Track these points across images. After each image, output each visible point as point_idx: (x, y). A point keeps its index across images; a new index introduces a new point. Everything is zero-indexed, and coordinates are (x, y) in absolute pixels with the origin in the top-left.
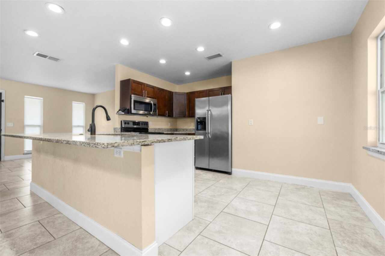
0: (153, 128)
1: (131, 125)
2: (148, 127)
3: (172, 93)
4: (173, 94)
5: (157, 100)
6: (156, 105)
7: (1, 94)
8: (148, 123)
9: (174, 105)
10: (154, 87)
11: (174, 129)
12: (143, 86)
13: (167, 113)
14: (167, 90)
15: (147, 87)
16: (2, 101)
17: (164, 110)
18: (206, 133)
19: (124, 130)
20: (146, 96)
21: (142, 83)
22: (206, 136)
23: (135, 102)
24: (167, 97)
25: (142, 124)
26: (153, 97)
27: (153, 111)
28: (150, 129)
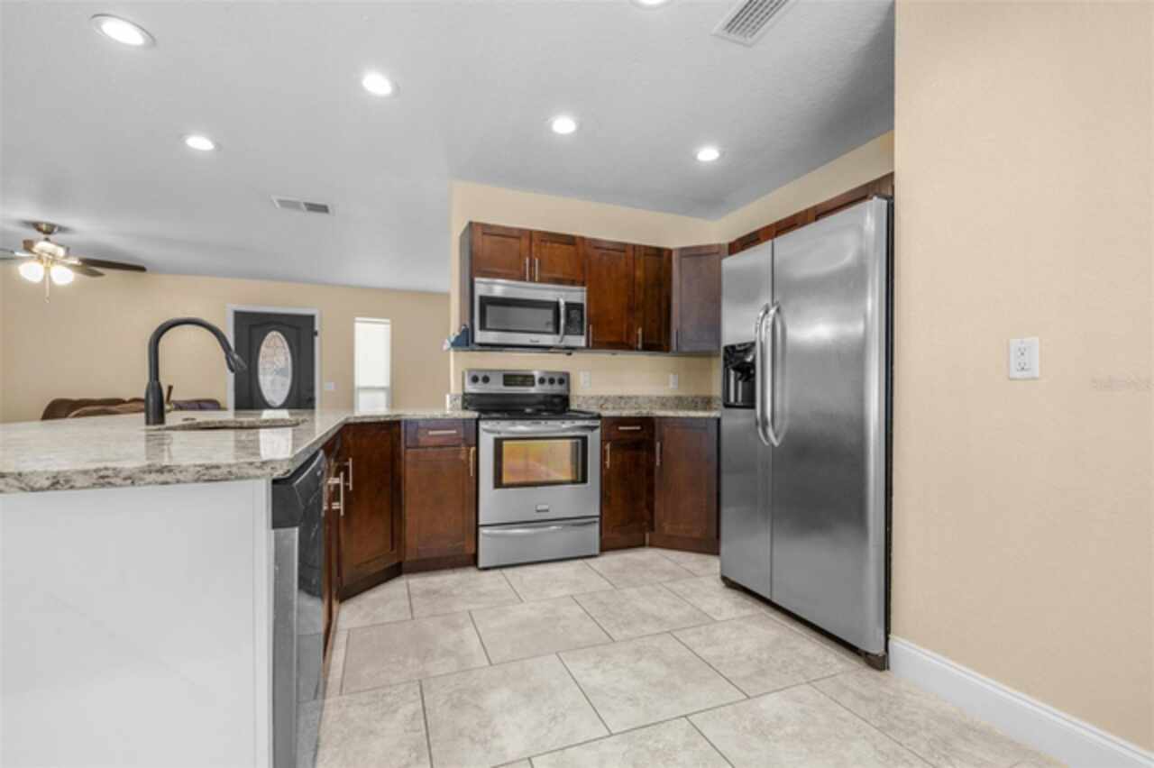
0: (593, 394)
1: (496, 387)
2: (569, 390)
3: (666, 254)
5: (585, 288)
6: (578, 307)
7: (311, 318)
8: (567, 375)
9: (675, 301)
10: (577, 240)
11: (696, 400)
12: (525, 242)
13: (637, 335)
14: (640, 246)
15: (543, 244)
16: (316, 333)
17: (625, 326)
18: (757, 423)
19: (469, 404)
20: (537, 279)
21: (521, 230)
22: (760, 439)
23: (487, 302)
24: (639, 273)
25: (542, 381)
26: (573, 278)
27: (566, 333)
28: (581, 399)
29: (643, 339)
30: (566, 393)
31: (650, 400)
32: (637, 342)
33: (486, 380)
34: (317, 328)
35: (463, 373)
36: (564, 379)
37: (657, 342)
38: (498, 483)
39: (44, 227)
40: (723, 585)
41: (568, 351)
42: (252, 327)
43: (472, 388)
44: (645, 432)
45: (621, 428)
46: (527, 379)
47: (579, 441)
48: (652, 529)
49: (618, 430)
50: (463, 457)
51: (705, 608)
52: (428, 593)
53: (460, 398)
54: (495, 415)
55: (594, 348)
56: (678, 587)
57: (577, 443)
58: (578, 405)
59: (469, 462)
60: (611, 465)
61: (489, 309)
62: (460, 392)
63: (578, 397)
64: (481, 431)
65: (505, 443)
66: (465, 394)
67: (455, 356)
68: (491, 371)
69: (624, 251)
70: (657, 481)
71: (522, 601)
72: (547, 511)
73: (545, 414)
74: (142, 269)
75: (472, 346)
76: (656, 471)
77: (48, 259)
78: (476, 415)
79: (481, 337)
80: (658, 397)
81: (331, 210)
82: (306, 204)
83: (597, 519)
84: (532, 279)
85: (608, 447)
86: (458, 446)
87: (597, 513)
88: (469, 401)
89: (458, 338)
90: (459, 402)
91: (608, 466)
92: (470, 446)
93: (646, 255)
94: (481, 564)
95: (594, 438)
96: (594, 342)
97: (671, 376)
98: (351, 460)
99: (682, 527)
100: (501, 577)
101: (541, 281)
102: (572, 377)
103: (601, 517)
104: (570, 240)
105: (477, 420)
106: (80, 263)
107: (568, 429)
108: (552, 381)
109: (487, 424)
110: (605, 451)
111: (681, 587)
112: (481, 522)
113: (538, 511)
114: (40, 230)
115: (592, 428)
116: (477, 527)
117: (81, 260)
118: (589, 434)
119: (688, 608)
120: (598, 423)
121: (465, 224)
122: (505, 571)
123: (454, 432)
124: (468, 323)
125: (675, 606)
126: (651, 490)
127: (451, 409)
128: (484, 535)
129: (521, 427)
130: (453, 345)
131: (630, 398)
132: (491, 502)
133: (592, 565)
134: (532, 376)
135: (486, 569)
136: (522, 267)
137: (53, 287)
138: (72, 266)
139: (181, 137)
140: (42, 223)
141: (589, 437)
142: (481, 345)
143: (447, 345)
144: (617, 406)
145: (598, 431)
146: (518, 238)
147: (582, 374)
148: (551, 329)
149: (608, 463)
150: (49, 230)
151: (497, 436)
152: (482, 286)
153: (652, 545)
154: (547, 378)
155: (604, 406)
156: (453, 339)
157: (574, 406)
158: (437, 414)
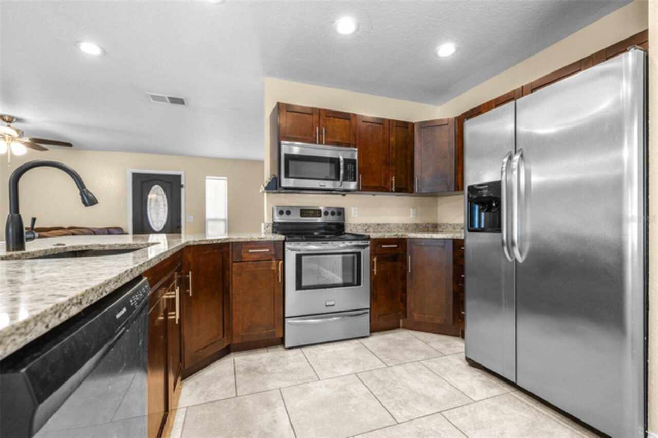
0: (359, 222)
1: (295, 218)
2: (344, 219)
3: (410, 127)
4: (413, 131)
5: (356, 149)
6: (352, 162)
7: (178, 177)
8: (343, 209)
9: (417, 157)
10: (351, 116)
11: (428, 225)
12: (315, 117)
13: (392, 181)
14: (393, 121)
15: (328, 118)
16: (182, 186)
17: (383, 175)
18: (503, 244)
19: (277, 230)
20: (324, 142)
21: (312, 109)
22: (505, 256)
23: (290, 158)
24: (392, 139)
25: (326, 213)
26: (347, 142)
27: (345, 179)
28: (352, 225)
29: (396, 184)
30: (343, 222)
31: (398, 226)
32: (392, 187)
33: (289, 213)
34: (183, 183)
35: (273, 209)
36: (341, 212)
37: (405, 186)
38: (299, 287)
39: (7, 118)
40: (467, 364)
41: (344, 193)
42: (143, 182)
43: (278, 219)
44: (400, 248)
45: (384, 246)
46: (317, 213)
47: (355, 255)
48: (406, 317)
49: (381, 247)
50: (274, 268)
51: (461, 386)
52: (249, 370)
53: (271, 225)
54: (296, 238)
55: (362, 190)
56: (432, 364)
57: (354, 257)
58: (351, 230)
59: (278, 272)
60: (377, 273)
61: (291, 163)
62: (271, 222)
63: (350, 224)
64: (286, 249)
65: (303, 257)
66: (274, 223)
67: (267, 196)
68: (292, 207)
69: (383, 124)
70: (408, 284)
71: (319, 380)
72: (333, 306)
73: (327, 236)
74: (69, 145)
75: (279, 190)
76: (408, 276)
77: (9, 139)
78: (282, 237)
79: (285, 182)
80: (403, 224)
81: (185, 102)
82: (169, 98)
83: (368, 311)
84: (320, 143)
85: (375, 260)
86: (271, 260)
87: (368, 307)
88: (277, 228)
89: (269, 184)
90: (270, 228)
91: (375, 273)
92: (279, 260)
93: (397, 126)
94: (287, 345)
95: (366, 253)
96: (363, 186)
97: (411, 209)
98: (190, 273)
99: (427, 316)
100: (301, 355)
101: (327, 144)
102: (346, 211)
103: (370, 309)
104: (345, 116)
105: (284, 242)
106: (30, 141)
107: (345, 248)
108: (333, 214)
109: (291, 244)
110: (373, 262)
111: (435, 365)
112: (287, 315)
113: (327, 306)
114: (4, 120)
115: (364, 247)
116: (284, 318)
117: (30, 140)
118: (362, 251)
119: (447, 386)
120: (369, 243)
121: (275, 104)
122: (304, 350)
123: (268, 250)
124: (276, 175)
125: (437, 385)
126: (404, 290)
127: (265, 233)
128: (290, 324)
129: (313, 247)
130: (266, 188)
131: (384, 224)
132: (294, 300)
133: (366, 344)
134: (320, 211)
135: (290, 348)
136: (314, 136)
137: (13, 156)
138: (25, 144)
139: (76, 44)
140: (5, 116)
141: (362, 253)
142: (286, 188)
143: (262, 189)
144: (376, 230)
145: (368, 249)
146: (311, 114)
147: (352, 209)
148: (333, 177)
149: (375, 270)
150: (10, 120)
151: (298, 253)
152: (286, 147)
153: (405, 328)
154: (330, 212)
155: (368, 231)
156: (266, 185)
157: (347, 230)
158: (255, 237)
